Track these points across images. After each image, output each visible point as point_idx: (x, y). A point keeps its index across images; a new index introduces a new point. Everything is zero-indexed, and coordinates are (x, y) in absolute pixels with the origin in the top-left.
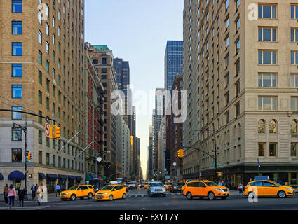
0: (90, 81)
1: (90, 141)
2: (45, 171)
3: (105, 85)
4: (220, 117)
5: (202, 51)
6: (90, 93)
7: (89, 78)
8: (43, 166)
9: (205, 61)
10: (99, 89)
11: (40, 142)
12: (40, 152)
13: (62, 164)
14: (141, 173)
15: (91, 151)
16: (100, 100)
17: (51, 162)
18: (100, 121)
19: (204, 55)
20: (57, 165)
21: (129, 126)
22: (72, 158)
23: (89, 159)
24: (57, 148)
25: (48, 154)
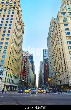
0: (22, 59)
1: (21, 75)
2: (6, 84)
3: (26, 60)
4: (60, 69)
5: (53, 52)
6: (22, 62)
7: (22, 58)
8: (6, 82)
9: (54, 54)
10: (25, 61)
11: (6, 75)
12: (6, 78)
13: (12, 82)
14: (36, 85)
15: (21, 78)
16: (25, 64)
17: (9, 81)
18: (24, 69)
19: (54, 53)
20: (10, 82)
21: (33, 71)
22: (15, 80)
23: (20, 81)
24: (11, 77)
25: (8, 79)
